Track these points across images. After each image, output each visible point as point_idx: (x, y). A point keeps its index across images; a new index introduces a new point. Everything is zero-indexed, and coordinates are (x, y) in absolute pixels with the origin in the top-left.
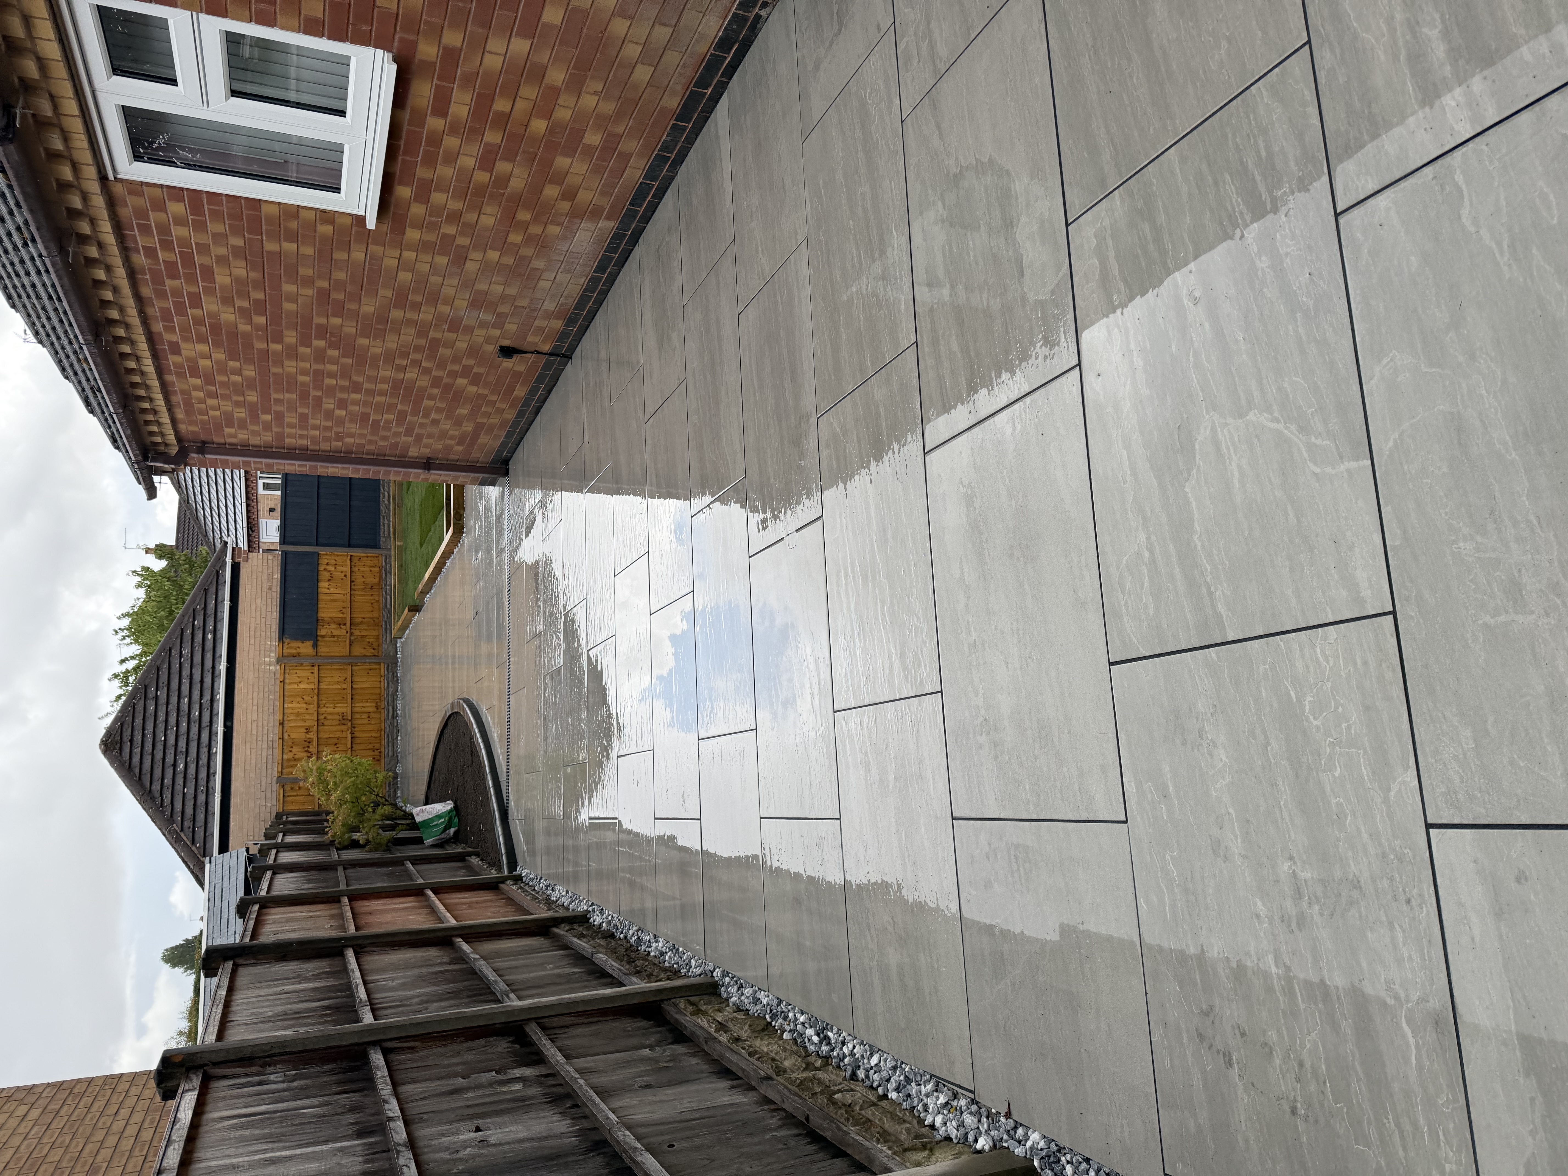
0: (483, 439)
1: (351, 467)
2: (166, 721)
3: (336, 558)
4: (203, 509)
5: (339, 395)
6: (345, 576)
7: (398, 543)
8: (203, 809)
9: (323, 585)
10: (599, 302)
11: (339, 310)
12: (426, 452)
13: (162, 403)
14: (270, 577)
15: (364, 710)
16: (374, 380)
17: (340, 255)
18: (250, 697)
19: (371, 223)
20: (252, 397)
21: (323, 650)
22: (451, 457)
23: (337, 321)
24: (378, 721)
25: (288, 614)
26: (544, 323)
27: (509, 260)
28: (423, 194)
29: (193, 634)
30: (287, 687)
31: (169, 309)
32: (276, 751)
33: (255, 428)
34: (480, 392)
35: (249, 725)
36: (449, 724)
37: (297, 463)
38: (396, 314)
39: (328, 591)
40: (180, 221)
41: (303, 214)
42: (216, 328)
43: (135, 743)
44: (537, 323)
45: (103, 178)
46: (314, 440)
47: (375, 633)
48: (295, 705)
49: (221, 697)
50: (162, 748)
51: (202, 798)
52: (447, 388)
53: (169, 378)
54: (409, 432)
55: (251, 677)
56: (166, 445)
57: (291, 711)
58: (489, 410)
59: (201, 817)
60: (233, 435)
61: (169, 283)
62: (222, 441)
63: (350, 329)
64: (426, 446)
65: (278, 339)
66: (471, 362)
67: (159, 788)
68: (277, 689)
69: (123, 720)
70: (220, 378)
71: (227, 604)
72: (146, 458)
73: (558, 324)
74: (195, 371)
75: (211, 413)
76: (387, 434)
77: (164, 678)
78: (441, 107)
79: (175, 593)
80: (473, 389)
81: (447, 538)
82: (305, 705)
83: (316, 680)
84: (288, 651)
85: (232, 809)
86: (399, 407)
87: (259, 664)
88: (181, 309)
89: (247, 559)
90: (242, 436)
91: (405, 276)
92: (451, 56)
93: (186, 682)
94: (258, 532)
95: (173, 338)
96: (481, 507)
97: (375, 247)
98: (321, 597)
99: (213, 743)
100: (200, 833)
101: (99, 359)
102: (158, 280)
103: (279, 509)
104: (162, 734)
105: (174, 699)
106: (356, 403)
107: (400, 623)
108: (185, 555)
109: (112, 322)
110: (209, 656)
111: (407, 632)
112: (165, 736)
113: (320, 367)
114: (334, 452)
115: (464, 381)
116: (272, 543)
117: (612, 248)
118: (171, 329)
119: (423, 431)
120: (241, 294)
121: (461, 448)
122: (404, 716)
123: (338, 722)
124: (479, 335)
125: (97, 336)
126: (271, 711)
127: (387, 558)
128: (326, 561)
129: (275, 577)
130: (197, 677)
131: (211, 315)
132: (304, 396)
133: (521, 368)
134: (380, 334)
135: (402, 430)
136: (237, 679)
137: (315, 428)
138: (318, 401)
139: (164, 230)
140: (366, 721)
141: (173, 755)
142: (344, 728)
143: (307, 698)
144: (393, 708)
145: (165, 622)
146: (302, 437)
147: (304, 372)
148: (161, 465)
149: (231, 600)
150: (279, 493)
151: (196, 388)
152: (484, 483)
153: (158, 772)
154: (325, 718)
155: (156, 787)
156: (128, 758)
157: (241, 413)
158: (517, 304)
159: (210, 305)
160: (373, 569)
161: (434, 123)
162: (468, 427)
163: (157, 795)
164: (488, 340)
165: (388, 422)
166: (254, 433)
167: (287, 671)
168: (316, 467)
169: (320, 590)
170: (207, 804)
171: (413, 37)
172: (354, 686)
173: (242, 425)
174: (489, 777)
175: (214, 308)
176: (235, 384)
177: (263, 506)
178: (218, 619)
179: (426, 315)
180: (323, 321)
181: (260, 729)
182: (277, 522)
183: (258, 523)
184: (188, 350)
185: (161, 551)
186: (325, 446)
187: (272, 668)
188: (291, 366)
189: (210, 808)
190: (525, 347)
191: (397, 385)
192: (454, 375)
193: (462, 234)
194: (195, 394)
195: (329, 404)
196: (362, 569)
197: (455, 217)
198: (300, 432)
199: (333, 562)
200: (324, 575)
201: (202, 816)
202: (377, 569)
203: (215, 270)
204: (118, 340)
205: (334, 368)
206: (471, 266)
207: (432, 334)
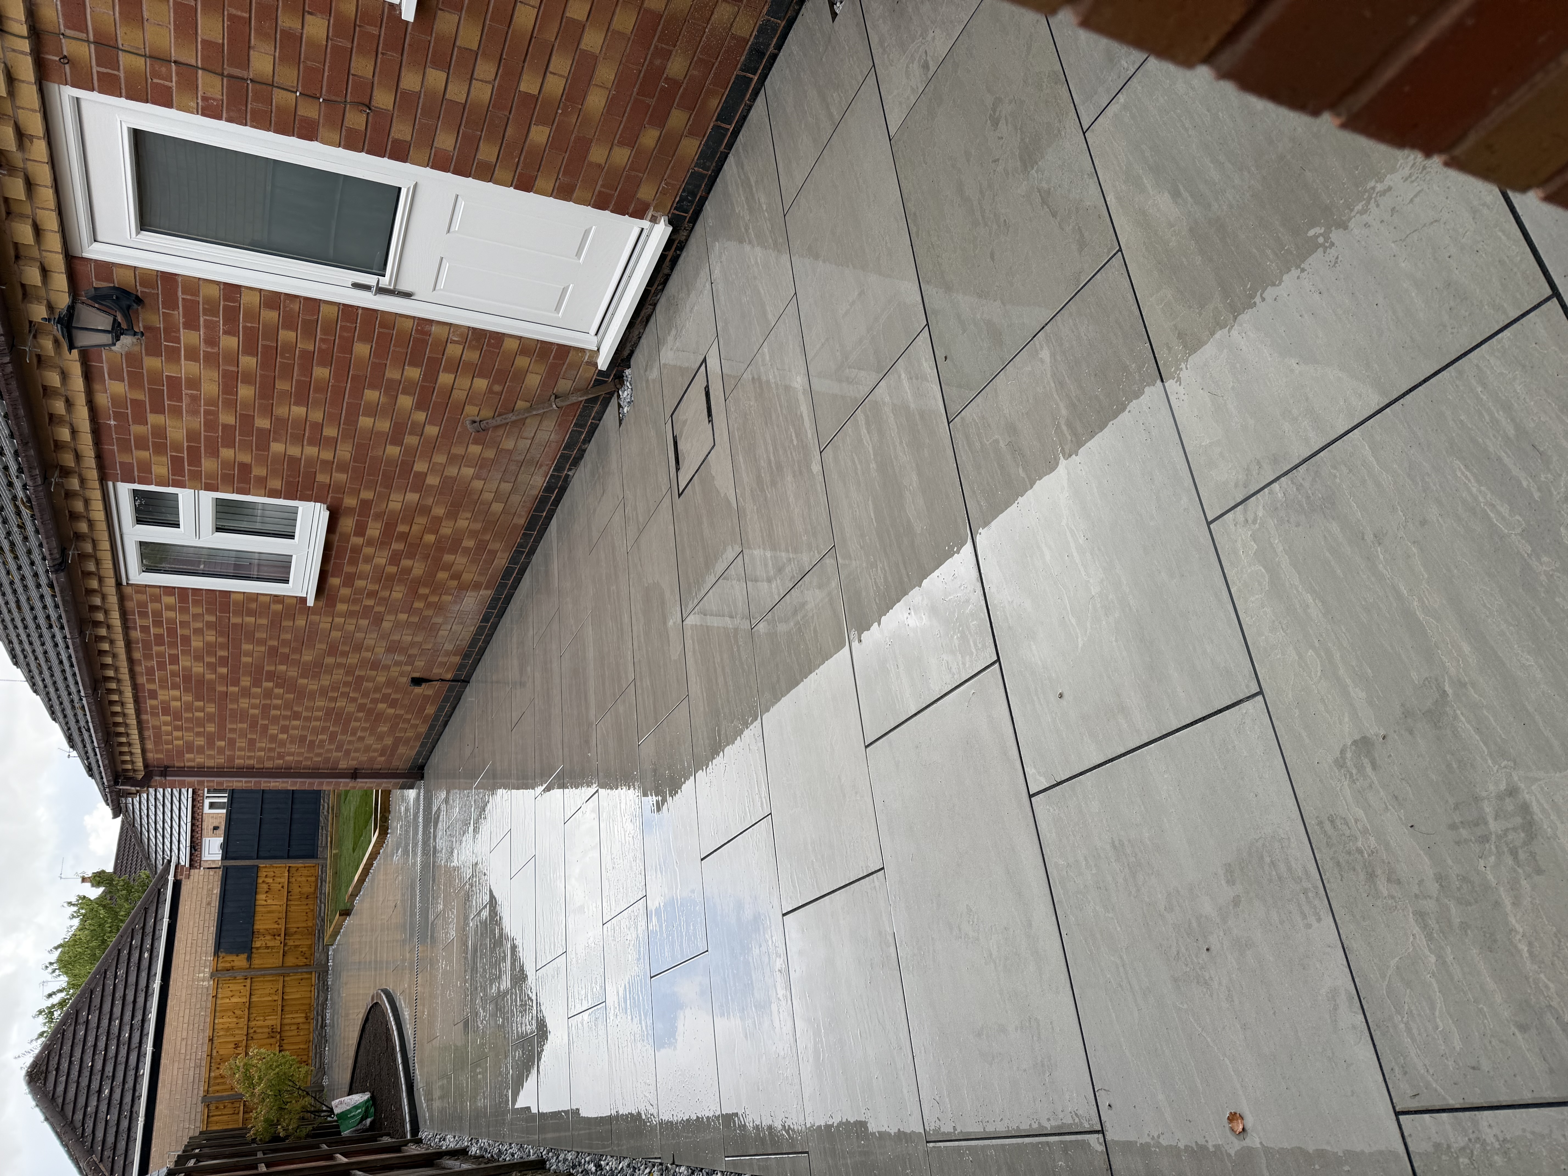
0: (402, 750)
1: (290, 780)
2: (95, 1046)
3: (275, 870)
4: (148, 831)
5: (282, 722)
6: (283, 887)
7: (334, 852)
8: (125, 1136)
9: (261, 897)
10: (487, 642)
11: (285, 659)
12: (353, 764)
13: (137, 737)
14: (210, 891)
15: (293, 1021)
16: (312, 709)
17: (287, 623)
18: (181, 1014)
19: (310, 602)
20: (211, 728)
21: (257, 962)
22: (375, 766)
23: (283, 668)
24: (306, 1033)
25: (224, 928)
26: (445, 659)
27: (415, 619)
28: (349, 581)
29: (129, 954)
30: (219, 1002)
31: (153, 667)
32: (203, 1069)
33: (211, 753)
34: (397, 712)
35: (178, 1043)
36: (370, 1017)
37: (244, 780)
38: (329, 660)
39: (265, 903)
40: (169, 608)
41: (261, 598)
42: (187, 678)
43: (61, 1073)
44: (439, 659)
45: (119, 584)
46: (260, 760)
47: (309, 942)
48: (225, 1020)
49: (153, 1016)
50: (88, 1074)
51: (125, 1124)
52: (370, 712)
53: (144, 717)
54: (339, 748)
55: (184, 995)
56: (135, 771)
57: (222, 1026)
58: (406, 726)
59: (122, 1144)
60: (192, 759)
61: (155, 649)
62: (182, 765)
63: (293, 673)
64: (352, 760)
65: (236, 682)
66: (389, 691)
67: (81, 1117)
68: (209, 1005)
69: (50, 1048)
70: (186, 715)
71: (166, 921)
72: (116, 783)
73: (457, 659)
74: (166, 710)
75: (176, 742)
76: (322, 751)
77: (96, 1001)
78: (360, 530)
79: (110, 921)
80: (391, 711)
81: (374, 840)
82: (235, 1020)
83: (248, 993)
84: (223, 965)
85: (154, 1134)
86: (331, 729)
87: (193, 980)
88: (162, 666)
89: (188, 877)
90: (200, 760)
91: (336, 634)
92: (366, 505)
93: (118, 1003)
94: (201, 851)
95: (152, 687)
96: (403, 809)
97: (313, 617)
98: (258, 909)
99: (141, 1064)
100: (120, 1161)
101: (93, 708)
102: (147, 645)
103: (223, 827)
104: (90, 1060)
105: (105, 1022)
106: (295, 728)
107: (332, 929)
108: (123, 880)
109: (107, 679)
110: (144, 975)
111: (338, 938)
112: (93, 1061)
113: (268, 702)
114: (276, 769)
115: (385, 706)
116: (214, 861)
117: (492, 606)
118: (151, 681)
119: (351, 747)
120: (209, 653)
121: (383, 758)
122: (332, 1026)
123: (267, 1036)
124: (395, 671)
125: (95, 690)
126: (201, 1027)
127: (324, 866)
128: (265, 874)
129: (215, 892)
130: (130, 998)
131: (184, 669)
132: (253, 725)
133: (430, 692)
134: (317, 676)
135: (333, 747)
136: (170, 996)
137: (261, 749)
138: (265, 728)
139: (157, 614)
140: (295, 1033)
141: (98, 1081)
142: (272, 1041)
143: (238, 1012)
144: (322, 1018)
145: (97, 952)
146: (250, 758)
147: (254, 707)
148: (129, 788)
149: (170, 918)
150: (224, 811)
151: (166, 724)
152: (404, 787)
153: (82, 1101)
154: (255, 1032)
155: (79, 1116)
156: (52, 1088)
157: (200, 741)
158: (423, 647)
159: (185, 662)
160: (309, 879)
161: (356, 540)
162: (388, 741)
163: (78, 1124)
164: (402, 674)
165: (322, 741)
166: (210, 757)
167: (220, 986)
168: (260, 782)
169: (258, 903)
170: (129, 1129)
171: (341, 496)
172: (285, 997)
173: (201, 750)
174: (399, 1055)
175: (188, 664)
176: (198, 719)
177: (208, 825)
178: (156, 937)
179: (353, 659)
180: (272, 668)
181: (189, 1047)
182: (221, 840)
183: (201, 842)
184: (163, 695)
185: (98, 879)
186: (269, 764)
187: (205, 983)
188: (244, 703)
189: (132, 1134)
190: (431, 678)
191: (329, 712)
192: (375, 701)
193: (378, 604)
194: (164, 728)
195: (273, 730)
196: (299, 879)
197: (372, 594)
198: (248, 754)
199: (272, 874)
200: (263, 887)
201: (124, 1143)
202: (313, 879)
203: (192, 638)
204: (110, 691)
205: (279, 702)
206: (386, 625)
207: (357, 673)
